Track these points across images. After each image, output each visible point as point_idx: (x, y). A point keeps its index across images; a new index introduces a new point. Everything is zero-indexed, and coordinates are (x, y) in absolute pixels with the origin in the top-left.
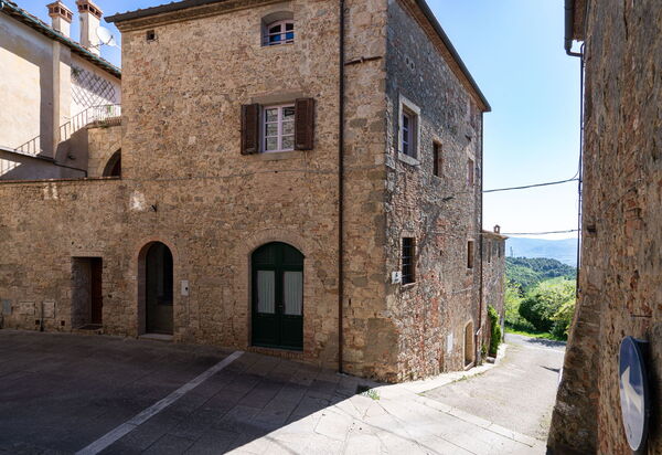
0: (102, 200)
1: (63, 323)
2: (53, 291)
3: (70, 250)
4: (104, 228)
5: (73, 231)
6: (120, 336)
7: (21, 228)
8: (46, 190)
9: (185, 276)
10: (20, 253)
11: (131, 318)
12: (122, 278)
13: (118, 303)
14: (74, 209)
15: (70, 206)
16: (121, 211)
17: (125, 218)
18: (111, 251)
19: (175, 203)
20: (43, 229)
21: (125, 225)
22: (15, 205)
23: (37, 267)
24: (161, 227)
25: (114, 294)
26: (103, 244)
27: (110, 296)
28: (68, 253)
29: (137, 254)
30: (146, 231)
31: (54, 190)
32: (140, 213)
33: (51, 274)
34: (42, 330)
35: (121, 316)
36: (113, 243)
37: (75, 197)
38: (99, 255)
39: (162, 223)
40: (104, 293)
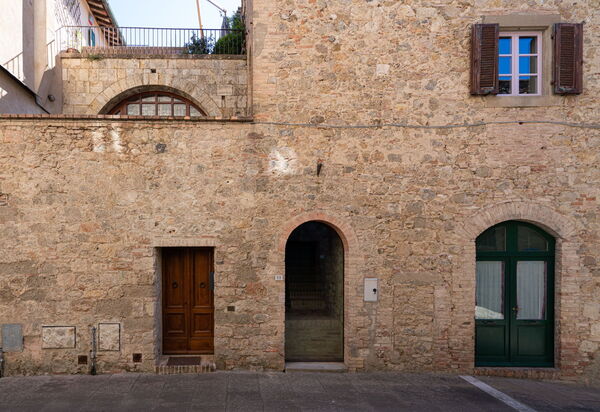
0: (217, 154)
1: (137, 358)
2: (117, 306)
3: (151, 236)
4: (219, 198)
5: (156, 204)
6: (253, 371)
7: (44, 198)
8: (97, 135)
9: (370, 273)
10: (42, 242)
11: (272, 341)
12: (255, 279)
13: (247, 318)
14: (161, 169)
15: (152, 162)
16: (252, 172)
17: (262, 184)
18: (234, 237)
20: (93, 201)
21: (260, 194)
22: (30, 159)
23: (78, 265)
24: (327, 199)
25: (239, 306)
26: (219, 226)
27: (231, 309)
28: (146, 242)
29: (284, 241)
30: (300, 205)
31: (115, 135)
32: (288, 177)
34: (93, 371)
35: (254, 339)
36: (234, 223)
37: (161, 148)
38: (211, 243)
39: (330, 193)
40: (219, 303)
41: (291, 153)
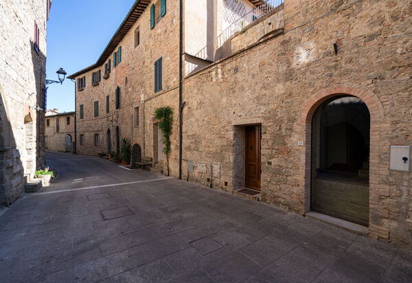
0: (262, 64)
1: (226, 184)
2: (219, 156)
3: (232, 119)
4: (264, 92)
5: (234, 102)
6: (281, 208)
7: (199, 107)
8: (214, 73)
10: (198, 126)
11: (295, 190)
12: (285, 144)
13: (278, 171)
14: (236, 82)
15: (233, 80)
16: (282, 69)
17: (289, 75)
18: (272, 115)
19: (376, 29)
20: (212, 105)
21: (288, 83)
22: (196, 91)
23: (208, 136)
24: (347, 72)
25: (274, 161)
26: (263, 109)
27: (270, 163)
28: (230, 123)
29: (305, 115)
30: (318, 84)
31: (219, 70)
32: (309, 65)
33: (218, 142)
34: (211, 186)
35: (283, 186)
36: (272, 106)
37: (236, 70)
38: (258, 121)
39: (349, 66)
40: (263, 159)
41: (312, 45)
